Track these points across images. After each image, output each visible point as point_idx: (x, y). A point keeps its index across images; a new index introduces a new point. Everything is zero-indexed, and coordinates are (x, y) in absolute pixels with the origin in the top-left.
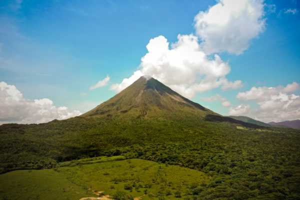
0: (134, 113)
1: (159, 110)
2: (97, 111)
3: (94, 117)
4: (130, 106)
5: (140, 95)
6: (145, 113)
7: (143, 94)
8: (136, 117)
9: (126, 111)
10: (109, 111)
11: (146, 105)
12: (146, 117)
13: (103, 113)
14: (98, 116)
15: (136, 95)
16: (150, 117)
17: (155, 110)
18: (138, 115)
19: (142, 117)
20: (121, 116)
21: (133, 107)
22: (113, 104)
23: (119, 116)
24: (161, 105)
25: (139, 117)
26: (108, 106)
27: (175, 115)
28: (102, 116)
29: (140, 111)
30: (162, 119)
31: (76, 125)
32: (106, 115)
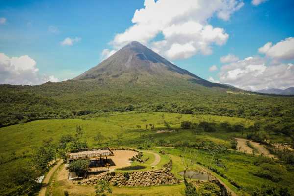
0: (125, 77)
1: (149, 75)
2: (87, 76)
3: (86, 81)
4: (120, 72)
5: (129, 60)
6: (136, 78)
7: (132, 60)
8: (128, 82)
9: (117, 76)
10: (99, 75)
11: (136, 70)
12: (138, 82)
13: (93, 77)
14: (90, 80)
15: (126, 60)
16: (143, 82)
17: (146, 75)
18: (129, 80)
19: (134, 82)
20: (113, 80)
21: (123, 72)
22: (103, 70)
23: (111, 80)
24: (151, 71)
25: (131, 82)
26: (98, 71)
27: (166, 79)
28: (94, 80)
29: (132, 76)
30: (154, 84)
31: (72, 87)
32: (97, 79)
